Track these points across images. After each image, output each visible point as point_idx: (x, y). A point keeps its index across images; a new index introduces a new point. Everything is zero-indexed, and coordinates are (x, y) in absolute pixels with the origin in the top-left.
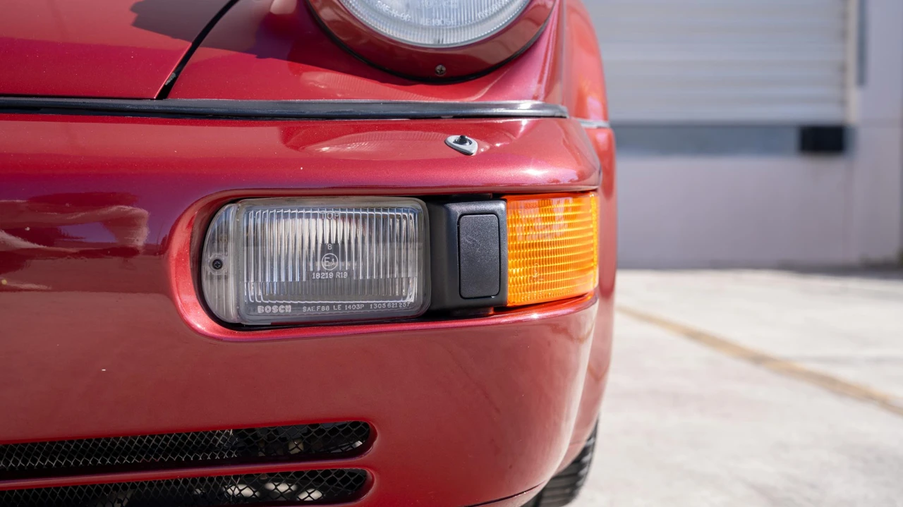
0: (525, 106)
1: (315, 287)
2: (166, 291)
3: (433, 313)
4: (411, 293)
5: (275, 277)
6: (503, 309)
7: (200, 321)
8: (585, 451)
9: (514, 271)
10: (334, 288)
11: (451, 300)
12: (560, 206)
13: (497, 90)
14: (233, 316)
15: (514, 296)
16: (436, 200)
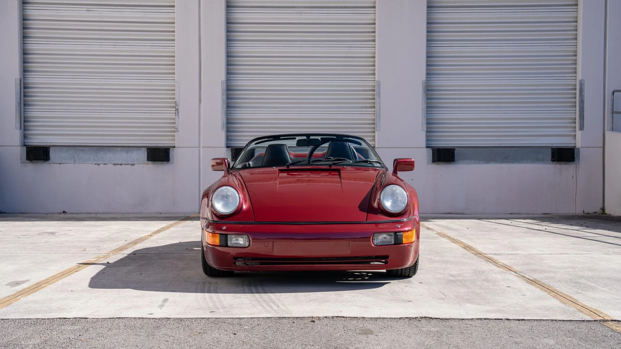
0: (405, 220)
1: (383, 242)
2: (370, 241)
3: (395, 244)
4: (393, 242)
5: (379, 241)
6: (403, 244)
7: (373, 246)
8: (416, 262)
9: (404, 240)
10: (385, 242)
11: (397, 243)
12: (410, 232)
13: (402, 217)
14: (376, 244)
15: (404, 242)
16: (395, 233)
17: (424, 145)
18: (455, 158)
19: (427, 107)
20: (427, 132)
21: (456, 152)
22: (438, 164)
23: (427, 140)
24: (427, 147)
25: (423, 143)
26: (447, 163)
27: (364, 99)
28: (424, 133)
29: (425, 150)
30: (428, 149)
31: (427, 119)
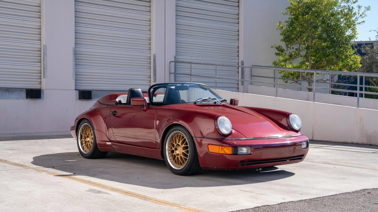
17: (74, 89)
18: (92, 97)
19: (76, 65)
20: (76, 80)
21: (92, 93)
22: (82, 101)
23: (76, 85)
24: (76, 90)
25: (73, 87)
26: (87, 100)
27: (33, 56)
28: (74, 80)
29: (75, 91)
30: (76, 91)
31: (76, 72)
